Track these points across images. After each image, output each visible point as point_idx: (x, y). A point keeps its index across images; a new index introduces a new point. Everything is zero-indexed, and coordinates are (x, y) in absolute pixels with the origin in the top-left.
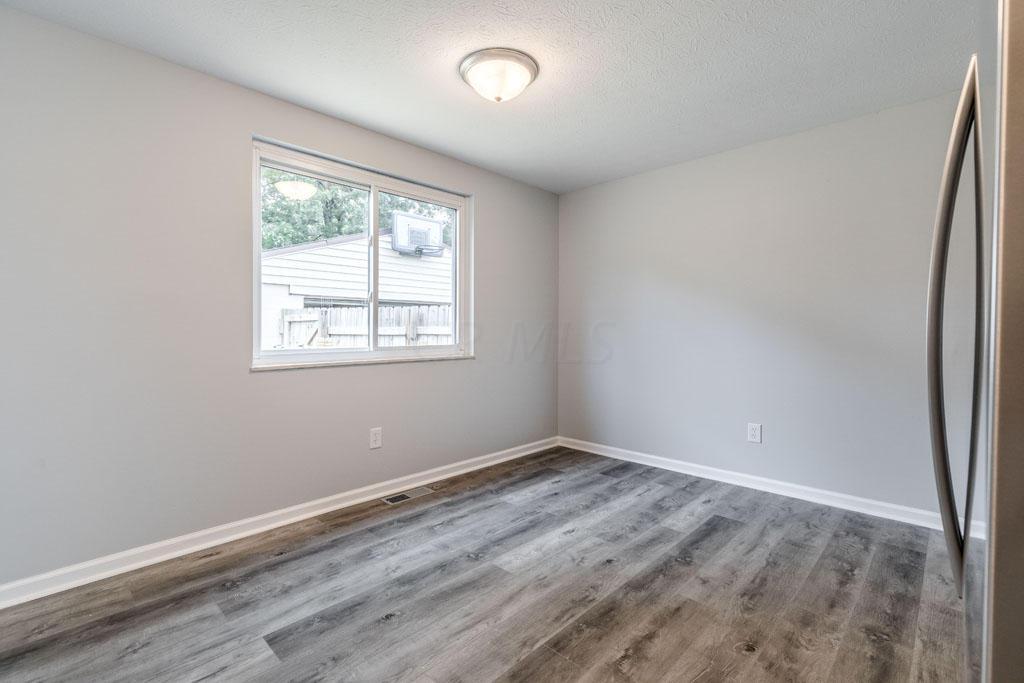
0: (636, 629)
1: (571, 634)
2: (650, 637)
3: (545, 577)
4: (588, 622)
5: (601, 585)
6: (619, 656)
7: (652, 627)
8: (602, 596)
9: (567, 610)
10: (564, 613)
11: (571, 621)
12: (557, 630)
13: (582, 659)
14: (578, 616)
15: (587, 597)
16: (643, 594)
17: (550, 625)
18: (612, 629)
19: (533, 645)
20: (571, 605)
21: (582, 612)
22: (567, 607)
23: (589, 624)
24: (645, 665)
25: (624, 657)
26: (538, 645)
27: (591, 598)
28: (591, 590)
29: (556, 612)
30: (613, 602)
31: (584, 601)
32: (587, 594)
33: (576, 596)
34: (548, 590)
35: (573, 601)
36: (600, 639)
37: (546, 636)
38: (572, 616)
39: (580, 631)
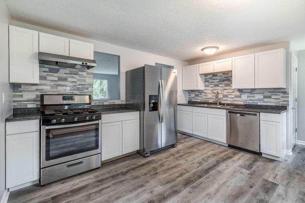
0: (181, 179)
1: (197, 179)
2: (178, 177)
3: (209, 198)
4: (193, 182)
5: (188, 193)
6: (186, 174)
7: (176, 179)
8: (188, 189)
9: (199, 185)
10: (200, 184)
11: (197, 182)
12: (201, 180)
13: (194, 174)
14: (196, 183)
15: (193, 189)
16: (175, 189)
17: (203, 181)
18: (187, 179)
19: (206, 177)
20: (198, 187)
21: (195, 184)
22: (199, 186)
23: (193, 181)
24: (181, 172)
25: (185, 174)
26: (205, 177)
27: (192, 188)
28: (192, 191)
29: (202, 185)
30: (185, 187)
31: (194, 188)
32: (193, 190)
33: (197, 190)
34: (206, 192)
35: (197, 188)
36: (190, 177)
37: (203, 179)
38: (197, 183)
39: (195, 180)
